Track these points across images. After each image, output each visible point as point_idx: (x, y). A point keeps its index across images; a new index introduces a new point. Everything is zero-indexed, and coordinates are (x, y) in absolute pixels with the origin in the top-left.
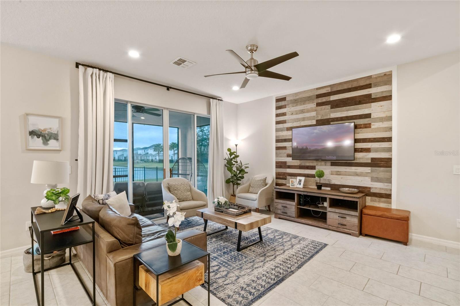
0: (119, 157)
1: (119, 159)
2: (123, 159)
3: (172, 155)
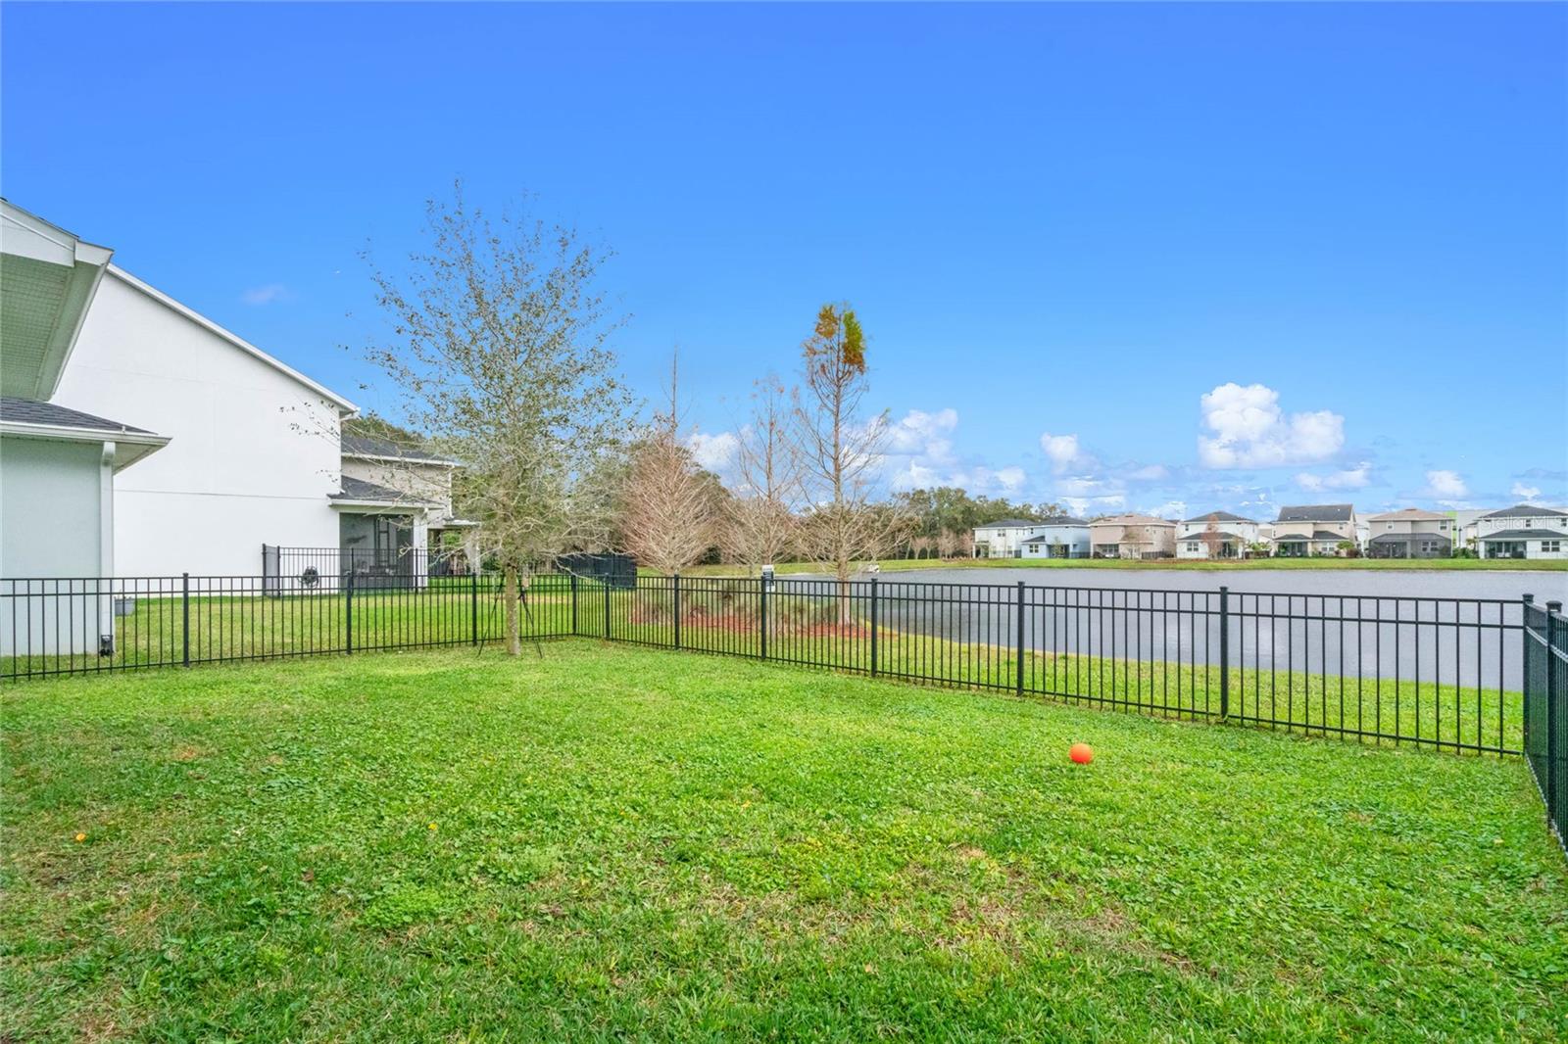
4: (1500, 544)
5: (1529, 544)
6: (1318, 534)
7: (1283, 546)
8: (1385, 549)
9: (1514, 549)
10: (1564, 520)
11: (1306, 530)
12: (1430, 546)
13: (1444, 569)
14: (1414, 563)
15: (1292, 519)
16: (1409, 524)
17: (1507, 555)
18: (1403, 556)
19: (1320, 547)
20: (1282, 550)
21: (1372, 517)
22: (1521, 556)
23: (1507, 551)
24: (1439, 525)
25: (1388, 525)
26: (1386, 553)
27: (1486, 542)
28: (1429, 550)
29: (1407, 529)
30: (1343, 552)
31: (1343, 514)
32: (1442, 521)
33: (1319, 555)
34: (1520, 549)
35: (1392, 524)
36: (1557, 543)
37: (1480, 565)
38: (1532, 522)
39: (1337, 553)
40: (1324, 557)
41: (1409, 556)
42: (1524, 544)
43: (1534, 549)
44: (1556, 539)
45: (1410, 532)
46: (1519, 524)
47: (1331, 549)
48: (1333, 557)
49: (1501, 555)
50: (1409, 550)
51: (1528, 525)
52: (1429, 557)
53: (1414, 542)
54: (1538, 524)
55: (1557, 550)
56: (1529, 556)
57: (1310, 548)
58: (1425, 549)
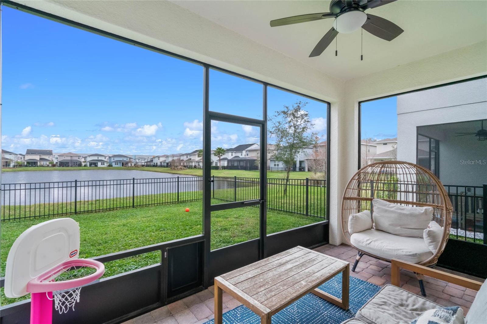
0: (161, 163)
1: (161, 165)
2: (165, 164)
3: (216, 161)
4: (92, 163)
5: (98, 163)
6: (41, 159)
7: (28, 163)
8: (63, 164)
9: (95, 164)
10: (105, 157)
11: (37, 157)
12: (75, 164)
13: (81, 170)
14: (72, 168)
15: (32, 154)
16: (70, 157)
17: (94, 166)
18: (68, 166)
19: (42, 163)
20: (28, 164)
21: (58, 155)
22: (96, 166)
23: (94, 165)
24: (78, 157)
25: (64, 157)
26: (63, 165)
27: (89, 163)
28: (75, 165)
29: (69, 158)
30: (50, 165)
31: (50, 153)
32: (79, 157)
33: (42, 166)
34: (96, 164)
35: (65, 157)
36: (104, 163)
37: (88, 169)
38: (99, 158)
39: (48, 165)
40: (44, 166)
41: (70, 166)
42: (97, 163)
43: (99, 164)
44: (104, 162)
45: (70, 159)
46: (96, 158)
47: (46, 164)
48: (46, 167)
49: (92, 166)
50: (70, 165)
51: (98, 158)
52: (75, 166)
53: (71, 162)
54: (100, 158)
55: (104, 164)
56: (99, 166)
57: (39, 164)
58: (74, 164)
